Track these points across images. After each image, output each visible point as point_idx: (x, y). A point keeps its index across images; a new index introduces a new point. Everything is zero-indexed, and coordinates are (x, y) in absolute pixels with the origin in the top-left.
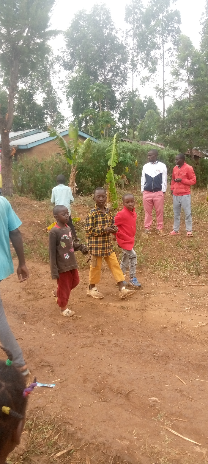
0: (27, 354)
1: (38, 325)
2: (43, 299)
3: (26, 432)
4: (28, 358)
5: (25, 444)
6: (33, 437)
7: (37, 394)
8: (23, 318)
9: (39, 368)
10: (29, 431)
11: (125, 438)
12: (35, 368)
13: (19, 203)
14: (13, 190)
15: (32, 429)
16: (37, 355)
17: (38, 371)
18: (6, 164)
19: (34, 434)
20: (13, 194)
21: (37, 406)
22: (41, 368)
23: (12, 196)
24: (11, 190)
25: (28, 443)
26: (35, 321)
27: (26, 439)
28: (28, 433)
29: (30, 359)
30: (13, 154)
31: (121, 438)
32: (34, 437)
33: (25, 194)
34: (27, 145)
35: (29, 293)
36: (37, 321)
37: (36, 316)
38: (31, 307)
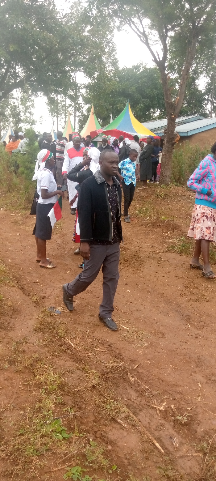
0: (196, 362)
1: (204, 330)
2: (209, 302)
3: (200, 455)
4: (197, 367)
5: (199, 469)
6: (208, 464)
7: (211, 412)
8: (188, 319)
9: (210, 382)
10: (203, 454)
12: (205, 381)
13: (175, 193)
14: (171, 178)
15: (207, 453)
16: (207, 367)
17: (209, 385)
18: (168, 151)
19: (209, 460)
20: (169, 183)
21: (212, 428)
22: (212, 383)
23: (168, 185)
24: (168, 179)
25: (202, 469)
26: (200, 326)
27: (200, 463)
28: (202, 457)
29: (200, 369)
30: (176, 141)
32: (210, 464)
33: (181, 184)
34: (187, 132)
35: (192, 293)
37: (202, 321)
38: (196, 309)
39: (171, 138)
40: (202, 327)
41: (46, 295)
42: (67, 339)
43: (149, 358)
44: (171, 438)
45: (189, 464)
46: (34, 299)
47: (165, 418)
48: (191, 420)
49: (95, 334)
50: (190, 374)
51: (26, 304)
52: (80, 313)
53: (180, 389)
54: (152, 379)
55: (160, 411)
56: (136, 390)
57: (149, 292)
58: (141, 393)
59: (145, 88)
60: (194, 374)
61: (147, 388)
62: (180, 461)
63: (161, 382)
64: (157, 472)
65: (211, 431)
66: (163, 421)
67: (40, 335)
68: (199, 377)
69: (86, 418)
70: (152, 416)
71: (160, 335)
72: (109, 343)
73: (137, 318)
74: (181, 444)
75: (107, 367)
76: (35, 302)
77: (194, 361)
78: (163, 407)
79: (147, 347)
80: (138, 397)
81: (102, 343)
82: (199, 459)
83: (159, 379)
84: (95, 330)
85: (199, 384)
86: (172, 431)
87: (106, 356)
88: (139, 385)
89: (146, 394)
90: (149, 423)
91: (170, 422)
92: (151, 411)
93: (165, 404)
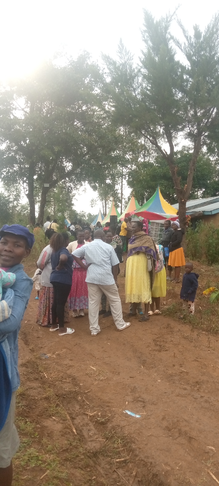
1: (151, 370)
2: (166, 351)
3: (104, 440)
4: (131, 392)
8: (143, 363)
11: (169, 465)
12: (132, 401)
15: (108, 438)
16: (138, 392)
17: (134, 403)
19: (108, 442)
21: (118, 424)
22: (136, 402)
25: (101, 447)
30: (188, 221)
31: (166, 464)
34: (211, 211)
35: (156, 345)
36: (152, 367)
37: (153, 364)
38: (153, 356)
39: (183, 219)
40: (151, 368)
41: (43, 346)
42: (45, 373)
43: (99, 386)
44: (89, 431)
45: (95, 445)
46: (31, 348)
47: (91, 420)
48: (108, 421)
49: (68, 372)
50: (123, 396)
51: (23, 350)
52: (63, 358)
53: (110, 405)
54: (94, 399)
55: (90, 416)
56: (80, 405)
57: (124, 344)
58: (82, 406)
59: (185, 171)
60: (126, 397)
61: (88, 403)
62: (90, 443)
63: (99, 400)
64: (66, 442)
65: (116, 426)
66: (89, 422)
67: (24, 368)
68: (130, 398)
69: (33, 413)
70: (84, 419)
71: (117, 373)
72: (74, 377)
73: (105, 362)
74: (95, 434)
75: (65, 391)
76: (31, 349)
77: (130, 389)
78: (93, 414)
79: (102, 380)
80: (79, 409)
81: (69, 376)
82: (102, 442)
83: (99, 398)
84: (69, 369)
85: (127, 403)
86: (92, 427)
87: (68, 384)
88: (84, 401)
89: (85, 407)
90: (79, 423)
91: (93, 422)
92: (84, 417)
93: (95, 413)
